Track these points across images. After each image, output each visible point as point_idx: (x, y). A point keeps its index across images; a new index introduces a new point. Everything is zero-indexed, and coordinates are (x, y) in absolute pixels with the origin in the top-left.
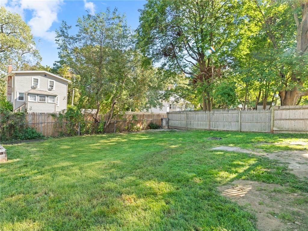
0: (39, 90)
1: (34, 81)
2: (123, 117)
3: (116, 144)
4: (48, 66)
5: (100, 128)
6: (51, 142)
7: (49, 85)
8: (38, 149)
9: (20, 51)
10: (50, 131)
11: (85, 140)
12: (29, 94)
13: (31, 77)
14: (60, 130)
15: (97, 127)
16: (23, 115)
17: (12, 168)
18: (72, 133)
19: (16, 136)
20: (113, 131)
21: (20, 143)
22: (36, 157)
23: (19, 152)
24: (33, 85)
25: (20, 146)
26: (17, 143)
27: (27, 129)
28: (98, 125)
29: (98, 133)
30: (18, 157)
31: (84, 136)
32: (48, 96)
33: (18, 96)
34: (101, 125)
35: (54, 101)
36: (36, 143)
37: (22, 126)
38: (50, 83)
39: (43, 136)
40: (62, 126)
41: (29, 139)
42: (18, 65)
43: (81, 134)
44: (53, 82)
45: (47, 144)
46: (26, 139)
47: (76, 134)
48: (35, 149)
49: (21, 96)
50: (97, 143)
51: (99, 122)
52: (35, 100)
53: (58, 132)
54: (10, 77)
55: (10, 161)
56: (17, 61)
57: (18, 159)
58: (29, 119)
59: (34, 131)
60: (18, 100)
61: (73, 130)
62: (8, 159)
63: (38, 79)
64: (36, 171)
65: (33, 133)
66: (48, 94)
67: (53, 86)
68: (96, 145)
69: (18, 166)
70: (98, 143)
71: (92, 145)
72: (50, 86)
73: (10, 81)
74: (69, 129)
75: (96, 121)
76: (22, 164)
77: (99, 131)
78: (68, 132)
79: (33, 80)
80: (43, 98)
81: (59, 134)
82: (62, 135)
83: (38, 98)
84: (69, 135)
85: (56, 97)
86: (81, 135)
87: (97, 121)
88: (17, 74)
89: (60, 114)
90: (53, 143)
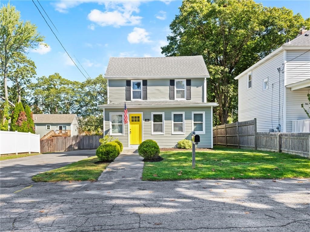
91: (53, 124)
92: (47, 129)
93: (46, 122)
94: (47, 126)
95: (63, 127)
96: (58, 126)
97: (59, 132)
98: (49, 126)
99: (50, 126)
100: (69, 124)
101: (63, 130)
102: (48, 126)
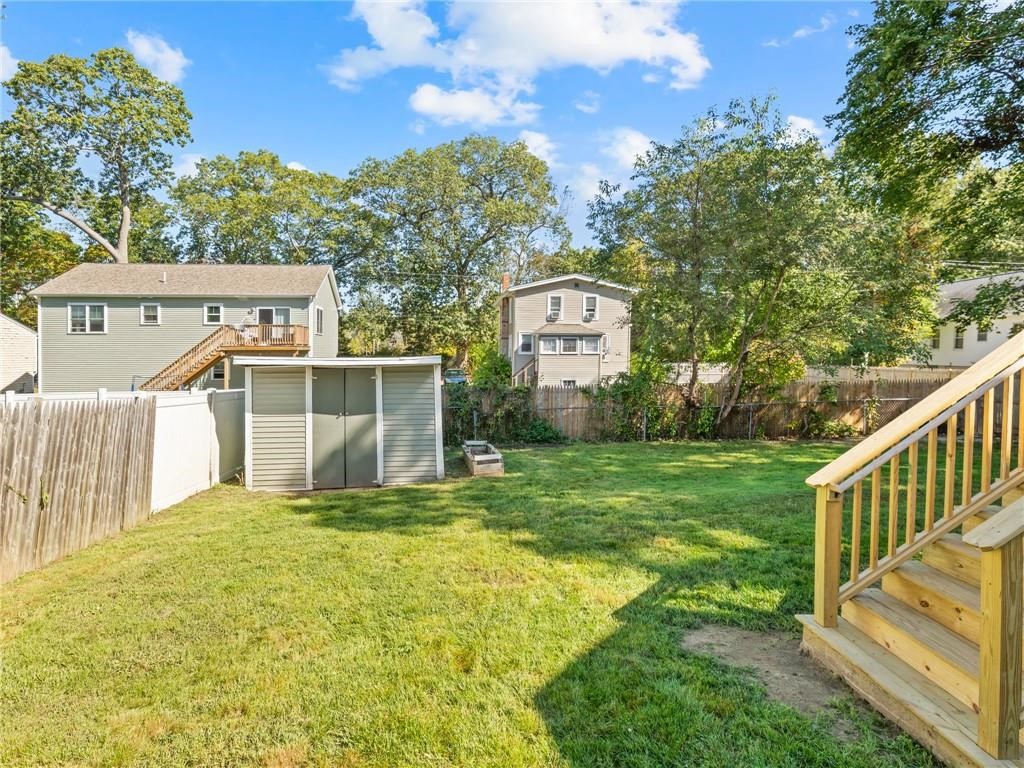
0: (564, 322)
1: (553, 304)
2: (785, 393)
3: (727, 468)
4: (588, 247)
5: (703, 424)
6: (577, 450)
7: (585, 308)
8: (552, 462)
9: (525, 229)
10: (578, 426)
11: (652, 453)
12: (542, 336)
13: (545, 293)
14: (600, 426)
15: (693, 420)
16: (527, 393)
17: (511, 484)
18: (627, 435)
19: (517, 435)
20: (747, 435)
21: (524, 448)
22: (546, 474)
23: (520, 463)
24: (549, 312)
25: (524, 453)
26: (518, 448)
27: (535, 420)
28: (696, 416)
29: (697, 438)
30: (520, 471)
31: (655, 443)
32: (581, 337)
33: (521, 342)
34: (704, 417)
35: (596, 349)
36: (550, 450)
37: (526, 415)
38: (587, 302)
39: (565, 438)
40: (603, 417)
41: (538, 441)
42: (522, 263)
43: (648, 438)
44: (595, 298)
45: (569, 454)
46: (533, 442)
47: (637, 437)
48: (546, 461)
49: (527, 342)
50: (678, 461)
51: (698, 408)
52: (554, 349)
53: (596, 429)
54: (506, 300)
55: (507, 475)
56: (519, 252)
57: (519, 474)
58: (539, 400)
59: (547, 425)
60: (520, 352)
61: (630, 426)
62: (506, 472)
63: (559, 298)
64: (543, 492)
65: (546, 429)
66: (582, 332)
67: (593, 310)
68: (674, 466)
69: (519, 482)
70: (682, 461)
71: (665, 464)
72: (587, 310)
73: (506, 309)
74: (619, 424)
75: (689, 404)
76: (525, 482)
77: (699, 431)
78: (618, 431)
79: (549, 300)
80: (572, 343)
81: (598, 434)
82: (605, 436)
83: (560, 344)
84: (622, 438)
85: (602, 339)
86: (649, 440)
87: (694, 406)
88: (519, 293)
89: (600, 388)
90: (582, 453)
91: (232, 302)
92: (206, 322)
93: (201, 293)
94: (206, 309)
95: (277, 314)
96: (257, 310)
97: (256, 333)
98: (217, 309)
99: (222, 309)
100: (303, 302)
101: (274, 323)
102: (211, 309)
